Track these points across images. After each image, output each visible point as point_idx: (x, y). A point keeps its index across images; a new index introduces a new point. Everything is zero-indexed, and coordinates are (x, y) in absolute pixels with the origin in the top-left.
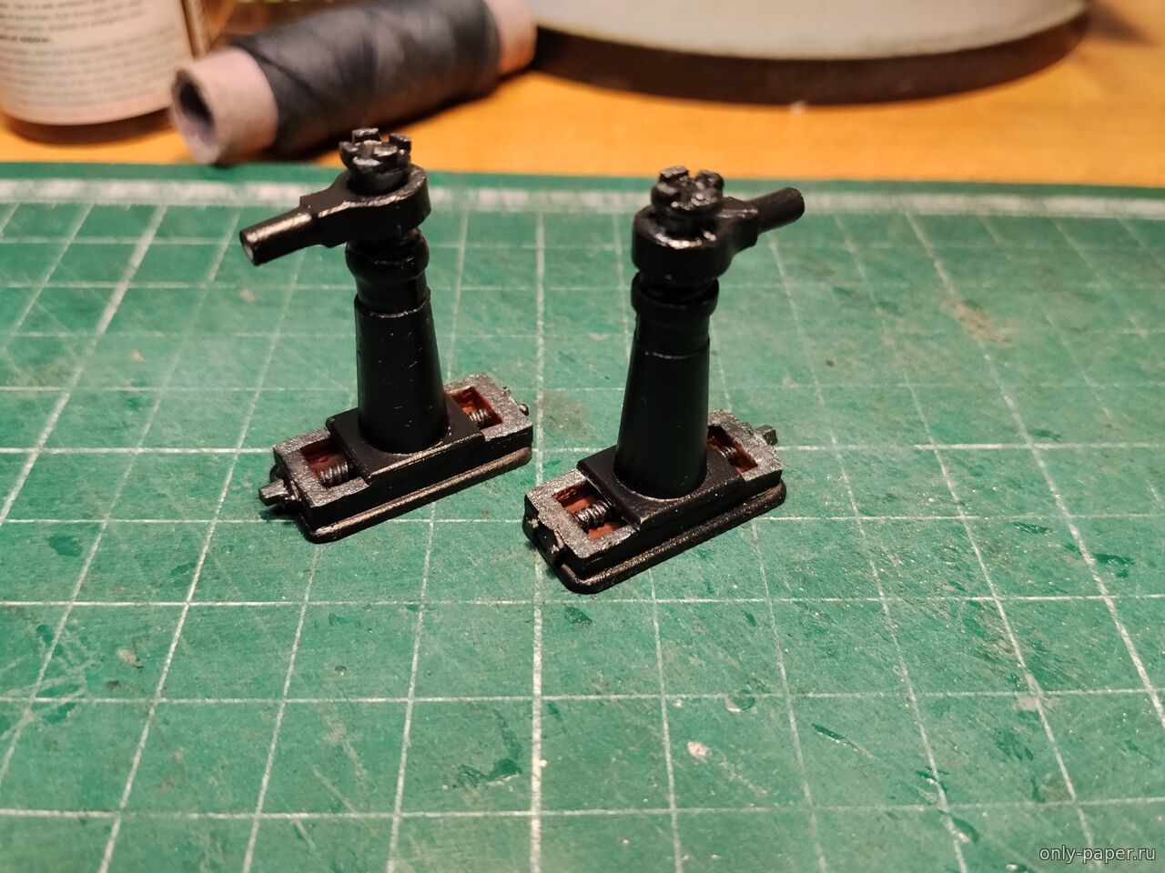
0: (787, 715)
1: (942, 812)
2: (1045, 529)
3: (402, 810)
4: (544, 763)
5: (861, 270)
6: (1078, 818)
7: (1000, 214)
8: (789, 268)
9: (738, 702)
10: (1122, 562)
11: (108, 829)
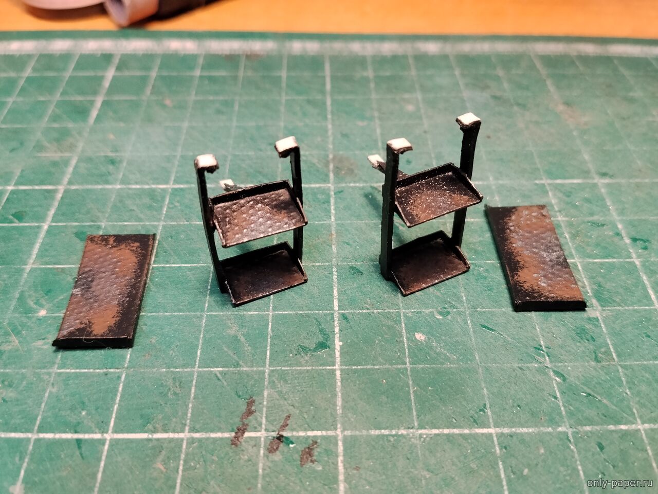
0: (466, 320)
1: (547, 367)
2: (604, 225)
3: (269, 366)
4: (341, 343)
5: (506, 85)
6: (618, 371)
7: (583, 54)
8: (467, 85)
9: (441, 313)
10: (644, 241)
11: (119, 377)
